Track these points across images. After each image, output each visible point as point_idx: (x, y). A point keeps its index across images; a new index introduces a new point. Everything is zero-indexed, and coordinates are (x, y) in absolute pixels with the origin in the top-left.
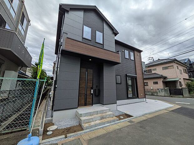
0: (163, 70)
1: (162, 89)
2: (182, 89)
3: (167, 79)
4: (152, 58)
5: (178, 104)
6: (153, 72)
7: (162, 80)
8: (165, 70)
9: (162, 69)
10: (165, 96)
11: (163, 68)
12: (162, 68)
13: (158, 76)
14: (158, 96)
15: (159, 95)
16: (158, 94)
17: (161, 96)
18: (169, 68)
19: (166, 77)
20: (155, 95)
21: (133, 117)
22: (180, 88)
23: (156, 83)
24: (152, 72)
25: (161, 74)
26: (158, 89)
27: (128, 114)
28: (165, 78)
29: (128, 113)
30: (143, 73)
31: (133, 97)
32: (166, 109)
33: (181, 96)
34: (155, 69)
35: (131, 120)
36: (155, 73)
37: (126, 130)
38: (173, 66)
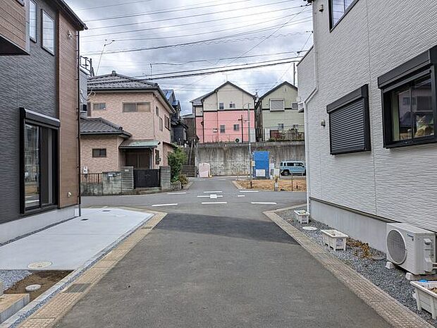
0: (124, 111)
1: (117, 173)
2: (160, 170)
3: (132, 141)
4: (88, 63)
5: (159, 209)
6: (95, 114)
7: (118, 142)
8: (129, 113)
9: (121, 109)
10: (121, 194)
11: (124, 104)
12: (121, 105)
13: (111, 130)
14: (103, 195)
15: (106, 191)
16: (102, 188)
17: (112, 195)
18: (140, 107)
19: (130, 136)
20: (94, 195)
21: (73, 274)
22: (157, 167)
23: (101, 153)
24: (93, 112)
25: (118, 124)
26: (107, 173)
27: (47, 271)
28: (127, 138)
29: (46, 266)
30: (78, 113)
31: (40, 206)
32: (142, 227)
33: (157, 189)
34: (102, 107)
35: (75, 282)
36: (100, 120)
37: (83, 316)
38: (149, 103)
